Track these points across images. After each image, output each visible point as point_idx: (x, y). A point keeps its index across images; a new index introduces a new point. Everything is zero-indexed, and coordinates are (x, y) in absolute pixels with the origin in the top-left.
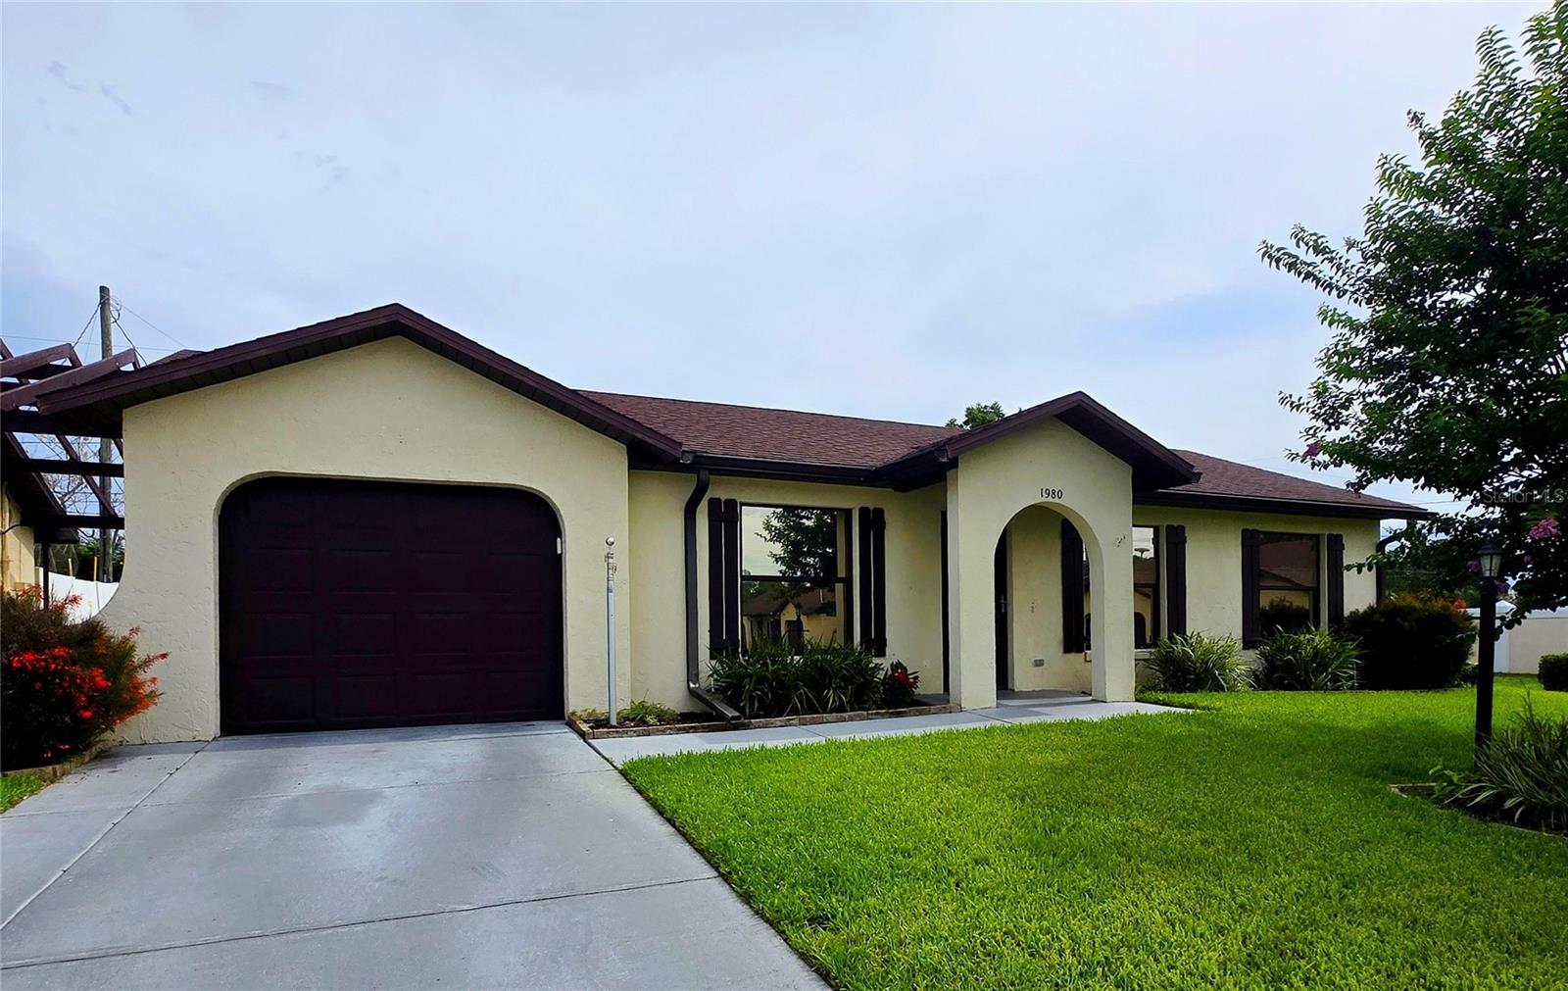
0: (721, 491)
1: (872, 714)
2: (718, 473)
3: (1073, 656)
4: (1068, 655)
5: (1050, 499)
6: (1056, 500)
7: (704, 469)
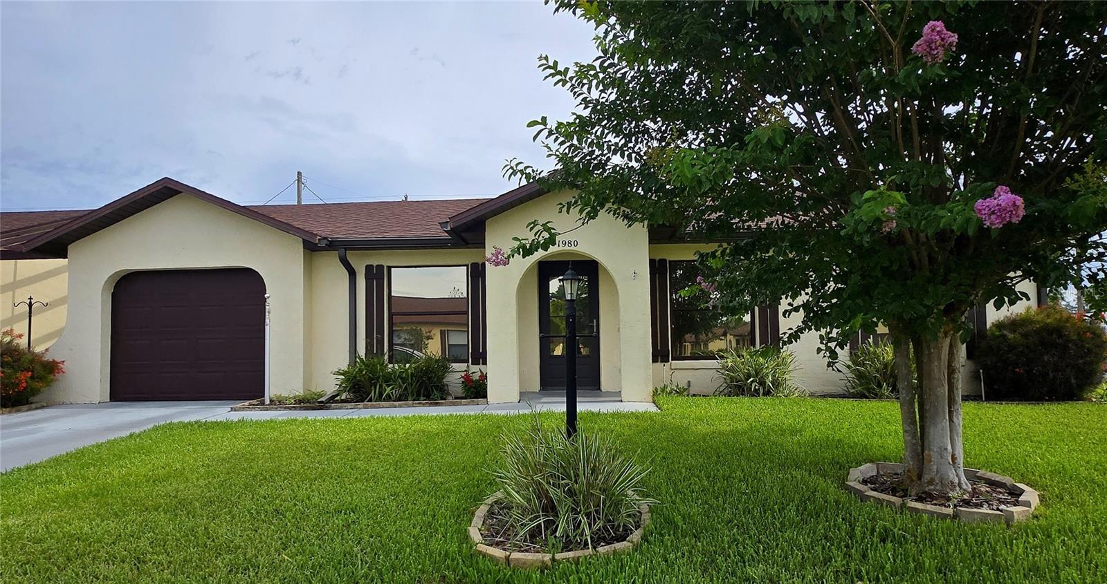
0: (376, 260)
1: (416, 404)
2: (351, 249)
3: (659, 365)
4: (655, 364)
5: (567, 248)
6: (573, 248)
7: (342, 248)
